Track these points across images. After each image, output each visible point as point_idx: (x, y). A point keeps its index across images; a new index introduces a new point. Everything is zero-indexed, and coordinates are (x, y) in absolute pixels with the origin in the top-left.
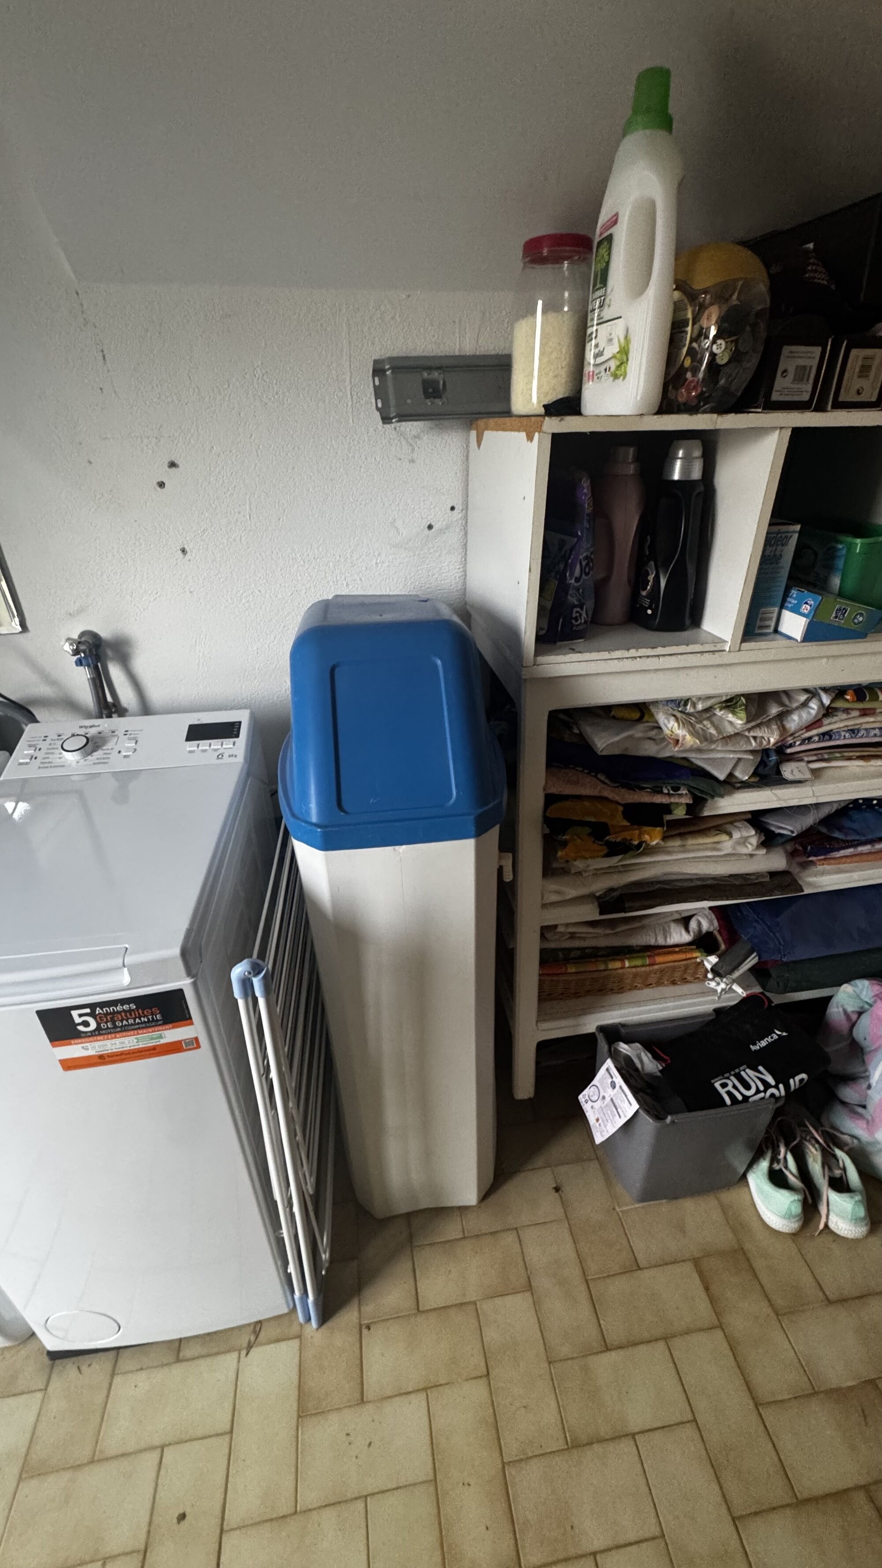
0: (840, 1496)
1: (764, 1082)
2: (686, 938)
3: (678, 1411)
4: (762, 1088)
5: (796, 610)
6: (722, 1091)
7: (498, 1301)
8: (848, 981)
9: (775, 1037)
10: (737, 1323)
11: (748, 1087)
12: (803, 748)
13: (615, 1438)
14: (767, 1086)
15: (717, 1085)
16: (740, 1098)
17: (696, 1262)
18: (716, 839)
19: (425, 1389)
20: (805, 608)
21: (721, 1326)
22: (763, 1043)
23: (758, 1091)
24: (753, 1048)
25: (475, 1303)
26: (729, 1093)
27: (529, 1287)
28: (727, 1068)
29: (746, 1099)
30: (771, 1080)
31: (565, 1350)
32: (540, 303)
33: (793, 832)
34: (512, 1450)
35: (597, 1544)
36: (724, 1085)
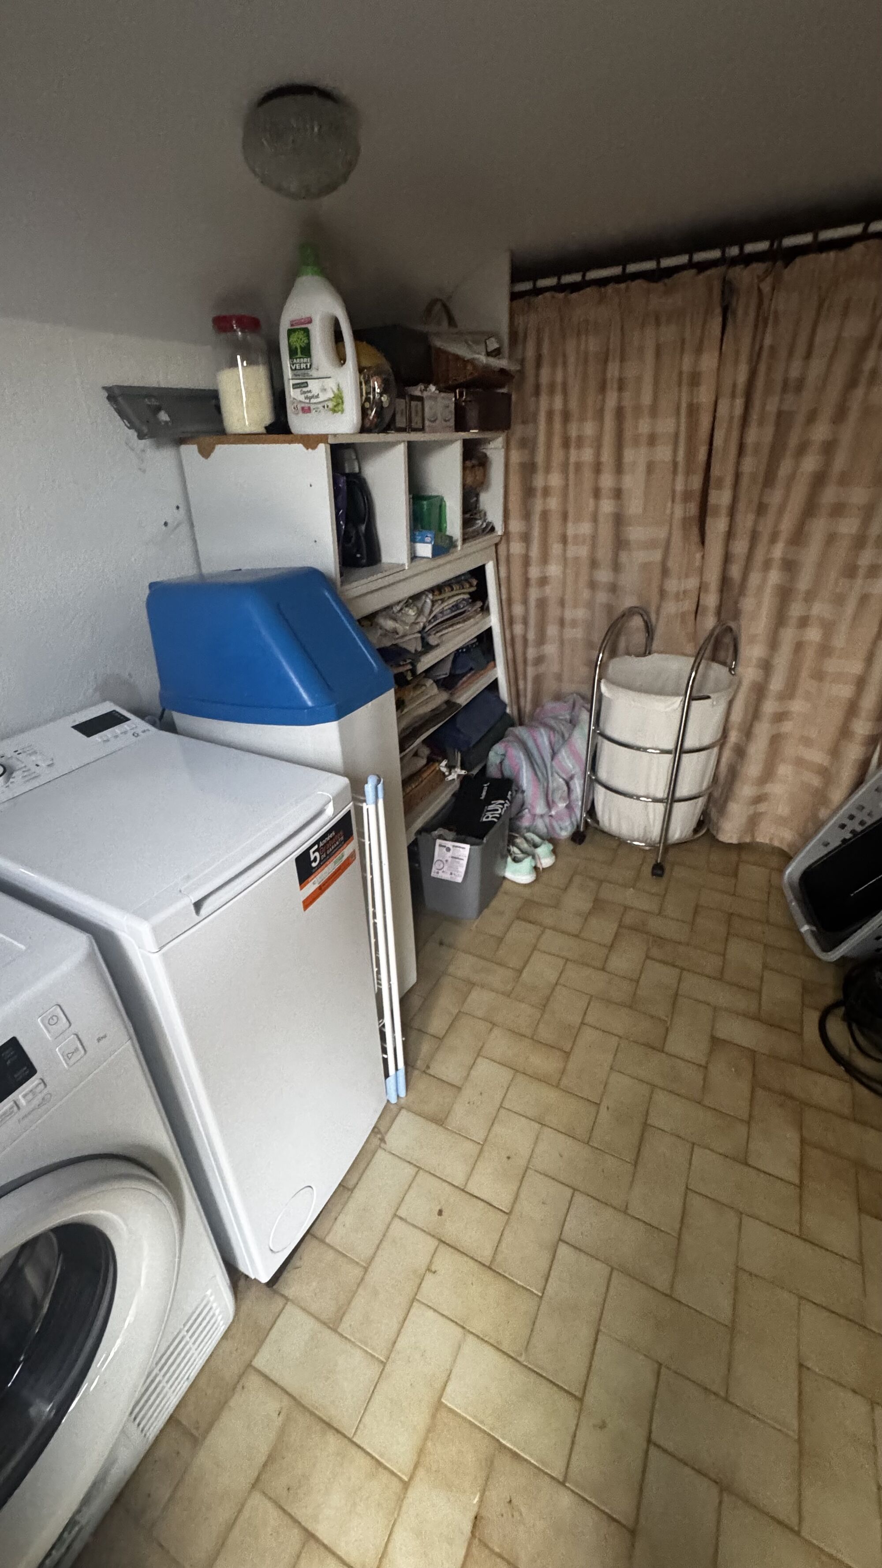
0: (617, 935)
1: (500, 804)
2: (424, 762)
3: (561, 962)
4: (501, 806)
5: (423, 541)
6: (490, 819)
7: (469, 1000)
8: (490, 750)
9: (486, 788)
10: (549, 921)
11: (497, 810)
12: (431, 626)
13: (554, 989)
14: (503, 804)
15: (484, 820)
16: (498, 816)
17: (518, 918)
18: (421, 690)
19: (478, 1055)
20: (428, 539)
21: (545, 928)
22: (484, 793)
23: (502, 809)
24: (482, 798)
25: (460, 1011)
26: (493, 817)
27: (473, 984)
28: (481, 812)
29: (500, 814)
30: (502, 802)
31: (509, 988)
32: (238, 357)
33: (446, 674)
34: (528, 1032)
35: (580, 1021)
36: (488, 817)
